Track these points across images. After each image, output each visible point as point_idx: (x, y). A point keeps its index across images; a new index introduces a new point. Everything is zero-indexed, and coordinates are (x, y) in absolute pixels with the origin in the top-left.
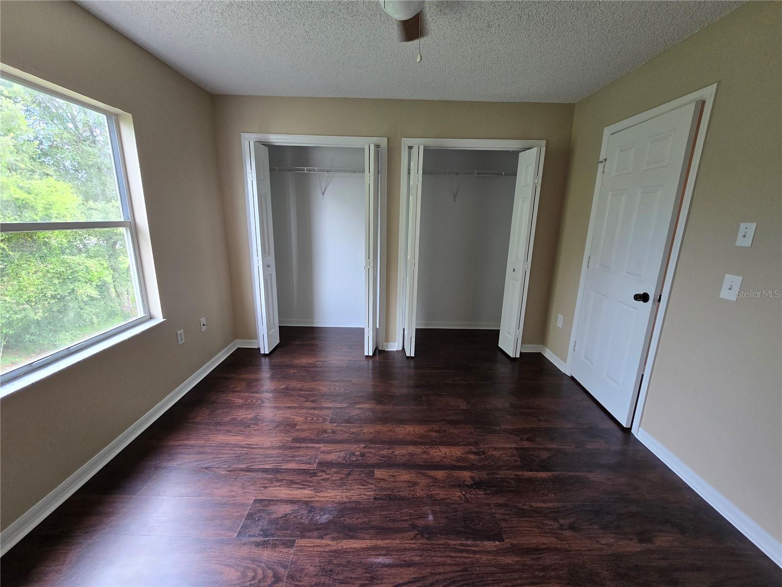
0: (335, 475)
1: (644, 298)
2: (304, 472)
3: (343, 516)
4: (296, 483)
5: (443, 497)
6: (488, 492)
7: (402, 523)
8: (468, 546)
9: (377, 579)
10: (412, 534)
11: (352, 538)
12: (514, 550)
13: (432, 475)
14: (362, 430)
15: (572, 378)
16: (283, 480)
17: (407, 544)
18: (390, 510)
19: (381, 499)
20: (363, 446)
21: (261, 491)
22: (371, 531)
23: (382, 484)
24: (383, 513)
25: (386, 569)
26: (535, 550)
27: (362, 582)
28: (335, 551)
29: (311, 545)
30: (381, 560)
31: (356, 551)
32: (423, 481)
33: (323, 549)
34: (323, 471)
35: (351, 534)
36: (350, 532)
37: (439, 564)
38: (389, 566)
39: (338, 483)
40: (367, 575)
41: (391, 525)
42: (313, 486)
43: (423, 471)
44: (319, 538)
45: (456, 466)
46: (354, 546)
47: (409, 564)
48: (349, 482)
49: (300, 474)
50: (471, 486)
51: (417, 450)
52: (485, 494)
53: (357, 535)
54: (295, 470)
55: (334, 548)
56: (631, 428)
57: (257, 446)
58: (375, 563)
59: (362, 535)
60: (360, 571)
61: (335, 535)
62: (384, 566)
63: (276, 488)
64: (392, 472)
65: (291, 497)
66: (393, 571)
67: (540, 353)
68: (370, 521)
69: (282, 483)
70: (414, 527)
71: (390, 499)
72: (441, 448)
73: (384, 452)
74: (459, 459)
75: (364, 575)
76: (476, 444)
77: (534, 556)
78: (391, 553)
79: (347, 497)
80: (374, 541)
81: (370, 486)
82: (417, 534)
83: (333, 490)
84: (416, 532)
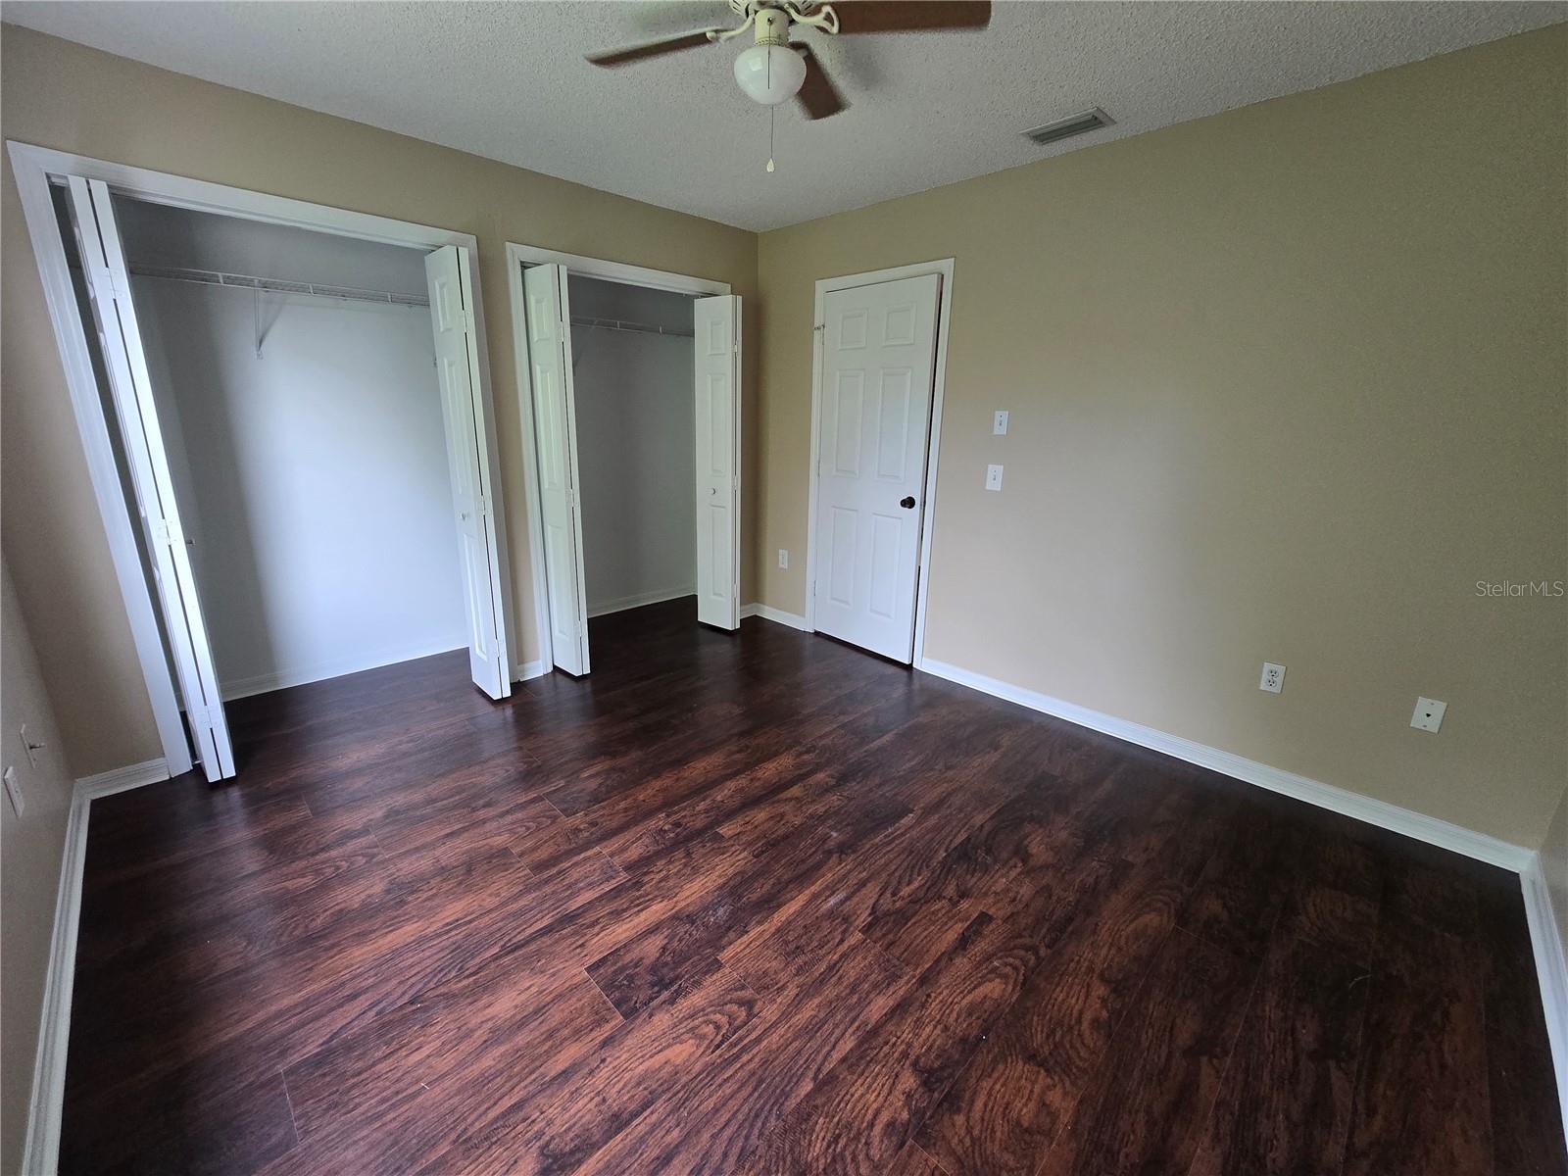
0: (671, 867)
1: (909, 503)
2: (617, 892)
3: (740, 897)
4: (624, 910)
5: (823, 809)
6: (858, 780)
7: (813, 857)
8: (892, 833)
9: (849, 916)
10: (835, 858)
11: (779, 906)
12: (928, 811)
13: (789, 796)
14: (635, 800)
15: (817, 634)
16: (598, 919)
17: (841, 870)
18: (786, 855)
19: (763, 852)
20: (663, 815)
21: (579, 954)
22: (791, 886)
23: (744, 838)
24: (783, 862)
25: (848, 903)
26: (941, 802)
27: (840, 930)
28: (778, 930)
29: (742, 947)
30: (832, 901)
31: (799, 913)
32: (787, 808)
33: (761, 940)
34: (646, 874)
35: (774, 904)
36: (769, 904)
37: (887, 865)
38: (847, 898)
39: (688, 870)
40: (837, 921)
41: (803, 867)
42: (656, 896)
43: (776, 798)
44: (742, 935)
45: (802, 775)
46: (791, 911)
47: (863, 884)
48: (701, 861)
49: (615, 898)
50: (838, 785)
51: (742, 781)
52: (858, 783)
53: (781, 900)
54: (600, 899)
55: (773, 930)
56: (911, 664)
57: (473, 916)
58: (832, 907)
59: (788, 896)
60: (826, 924)
61: (758, 917)
62: (842, 902)
63: (601, 935)
64: (740, 820)
65: (642, 928)
66: (855, 899)
67: (756, 616)
68: (778, 879)
69: (601, 925)
70: (829, 853)
71: (773, 845)
72: (765, 765)
73: (702, 806)
74: (798, 767)
75: (834, 923)
76: (798, 742)
77: (946, 806)
78: (835, 889)
79: (720, 876)
80: (807, 892)
81: (733, 849)
82: (840, 857)
83: (691, 881)
84: (835, 856)
